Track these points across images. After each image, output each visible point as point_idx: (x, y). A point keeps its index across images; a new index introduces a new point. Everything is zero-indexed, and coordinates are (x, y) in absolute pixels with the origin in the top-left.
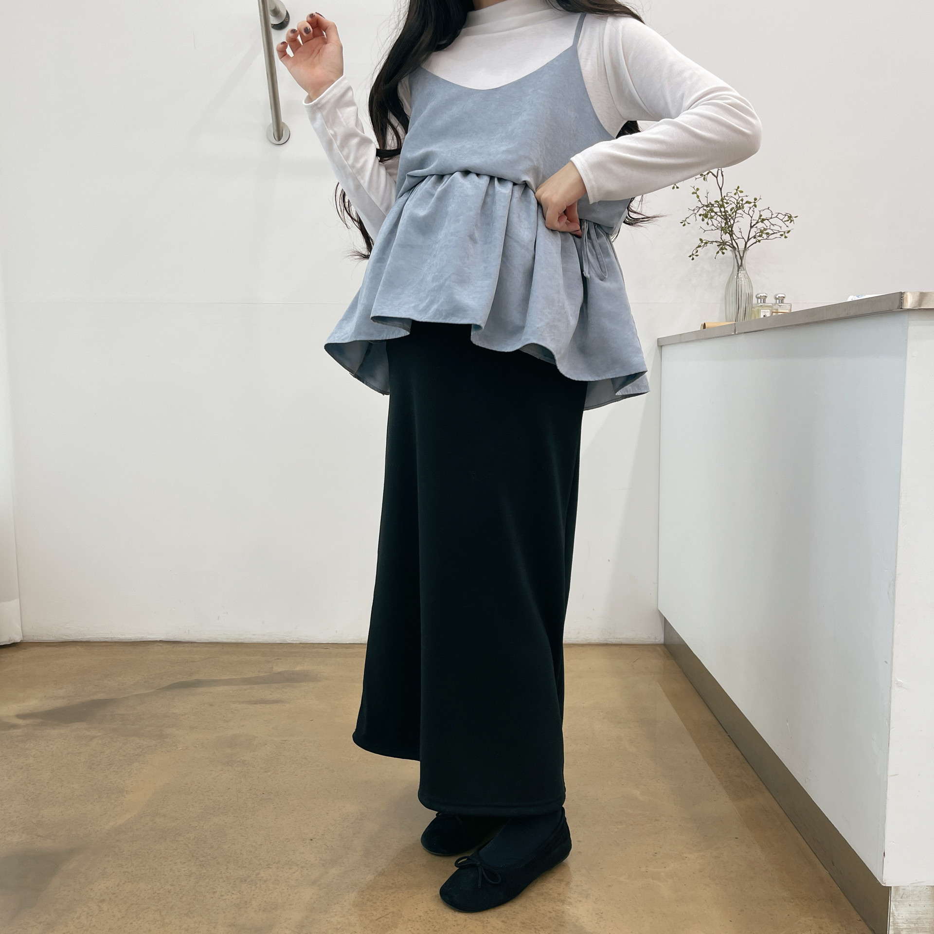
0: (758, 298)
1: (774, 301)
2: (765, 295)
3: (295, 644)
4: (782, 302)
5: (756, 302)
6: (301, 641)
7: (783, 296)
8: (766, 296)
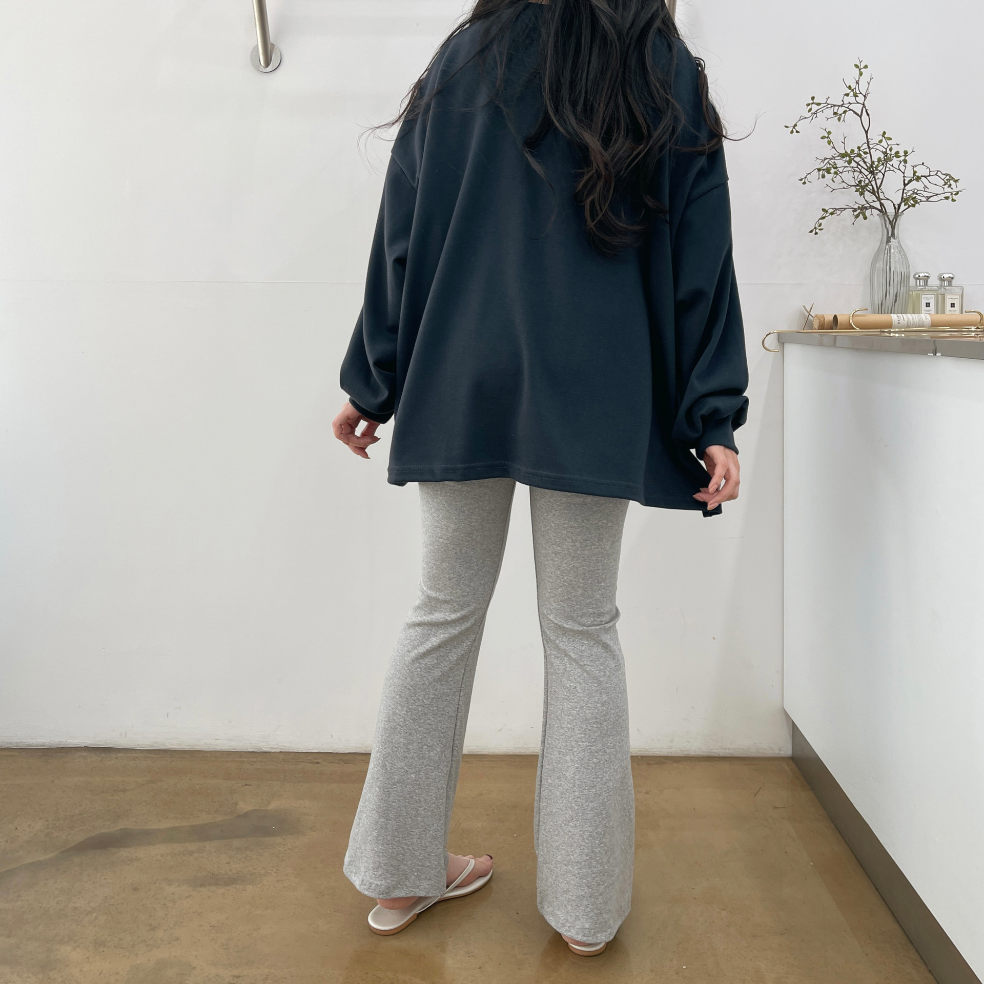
0: (917, 279)
1: (938, 283)
2: (927, 275)
3: (274, 752)
4: (950, 284)
5: (915, 284)
6: (283, 749)
7: (951, 276)
8: (928, 277)
